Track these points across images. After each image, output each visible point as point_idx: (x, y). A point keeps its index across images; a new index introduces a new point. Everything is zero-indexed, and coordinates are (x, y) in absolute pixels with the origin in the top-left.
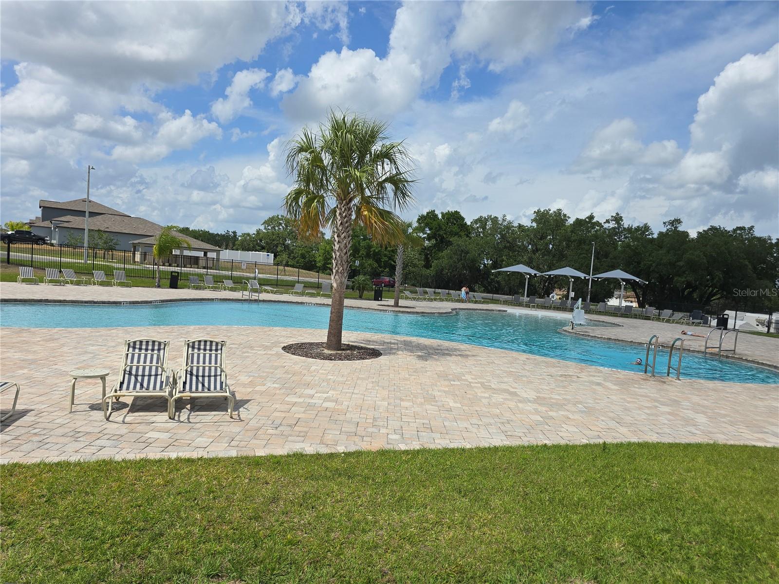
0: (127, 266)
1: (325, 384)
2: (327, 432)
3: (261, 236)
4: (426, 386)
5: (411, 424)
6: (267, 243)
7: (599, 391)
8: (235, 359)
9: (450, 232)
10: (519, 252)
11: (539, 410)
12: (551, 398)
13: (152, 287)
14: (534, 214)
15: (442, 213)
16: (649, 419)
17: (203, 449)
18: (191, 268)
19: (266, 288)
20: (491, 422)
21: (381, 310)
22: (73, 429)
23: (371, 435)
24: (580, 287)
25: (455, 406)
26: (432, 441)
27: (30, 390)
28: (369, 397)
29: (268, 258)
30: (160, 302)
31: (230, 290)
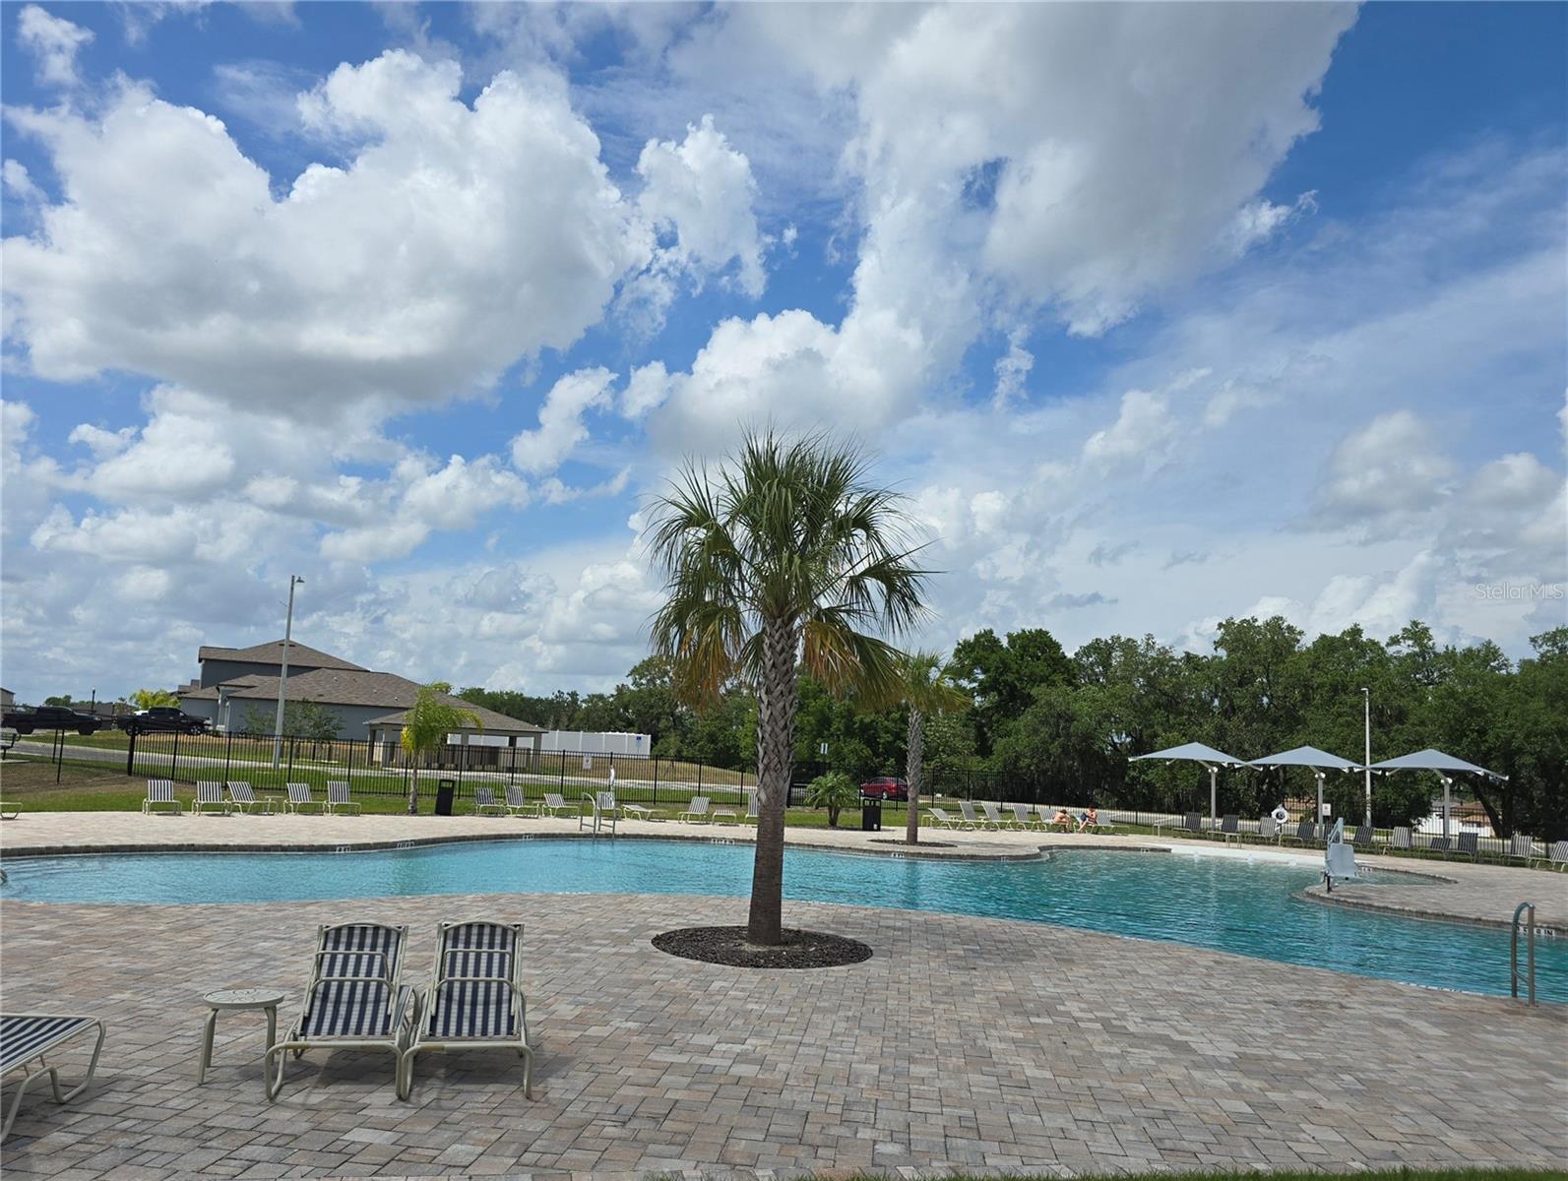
0: (354, 772)
1: (740, 1022)
2: (735, 1134)
3: (626, 699)
4: (971, 1029)
5: (932, 1120)
6: (638, 713)
7: (1396, 1041)
8: (551, 966)
9: (1029, 677)
10: (1191, 714)
11: (1244, 1087)
12: (1274, 1058)
13: (401, 814)
14: (1219, 628)
15: (1009, 636)
16: (1525, 1111)
17: (461, 1170)
18: (483, 770)
19: (632, 807)
20: (1123, 1114)
21: (876, 852)
22: (201, 1121)
23: (835, 1144)
24: (1343, 792)
25: (1039, 1076)
26: (979, 1160)
27: (130, 1036)
28: (837, 1052)
29: (638, 746)
30: (412, 845)
31: (558, 816)
